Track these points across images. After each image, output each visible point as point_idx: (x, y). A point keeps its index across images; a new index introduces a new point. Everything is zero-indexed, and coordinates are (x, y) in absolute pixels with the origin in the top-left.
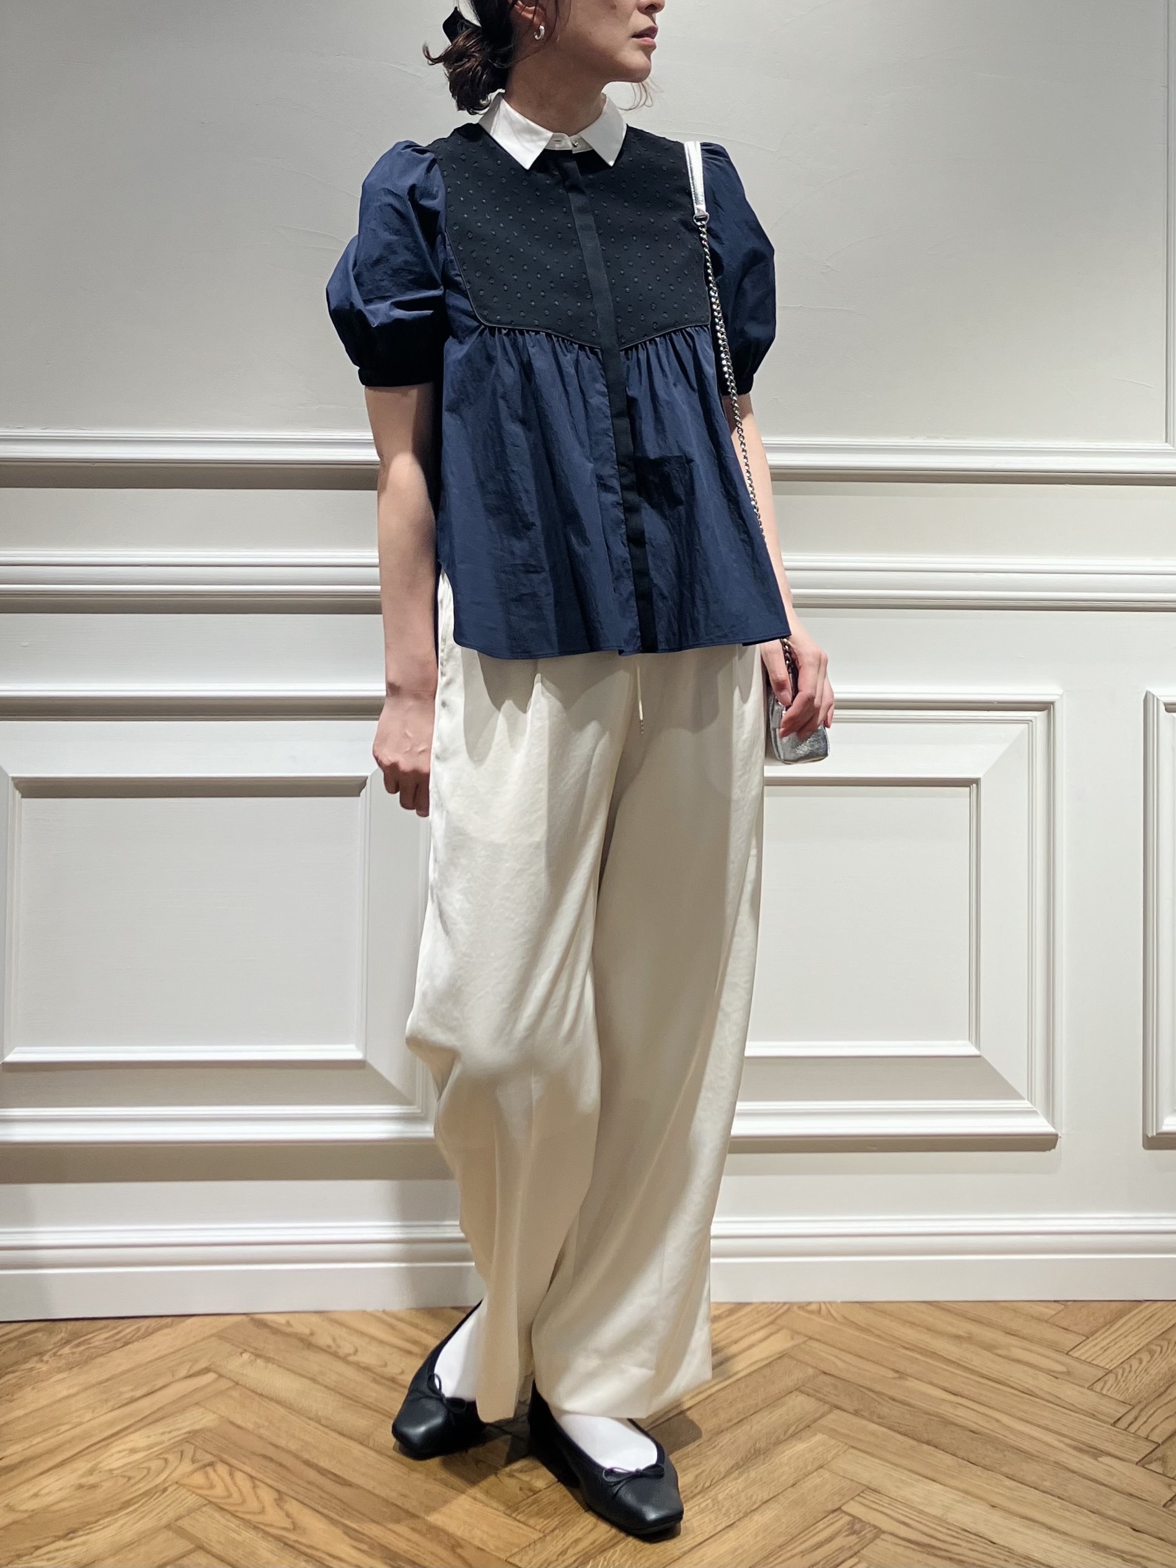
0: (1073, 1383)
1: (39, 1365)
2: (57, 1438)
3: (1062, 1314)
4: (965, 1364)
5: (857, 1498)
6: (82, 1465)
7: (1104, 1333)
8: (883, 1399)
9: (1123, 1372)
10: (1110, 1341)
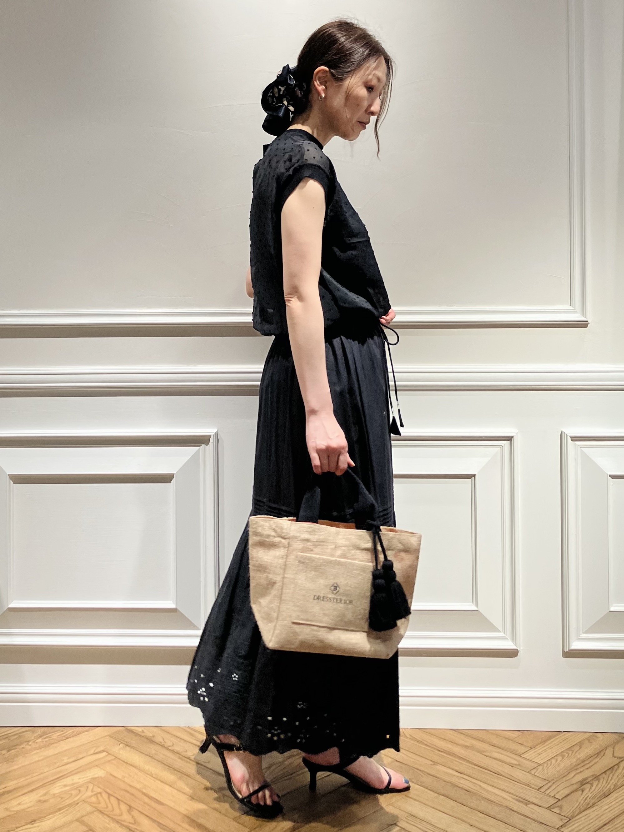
0: (520, 770)
1: (27, 746)
2: (32, 779)
3: (519, 736)
4: (468, 759)
9: (547, 764)
10: (542, 751)
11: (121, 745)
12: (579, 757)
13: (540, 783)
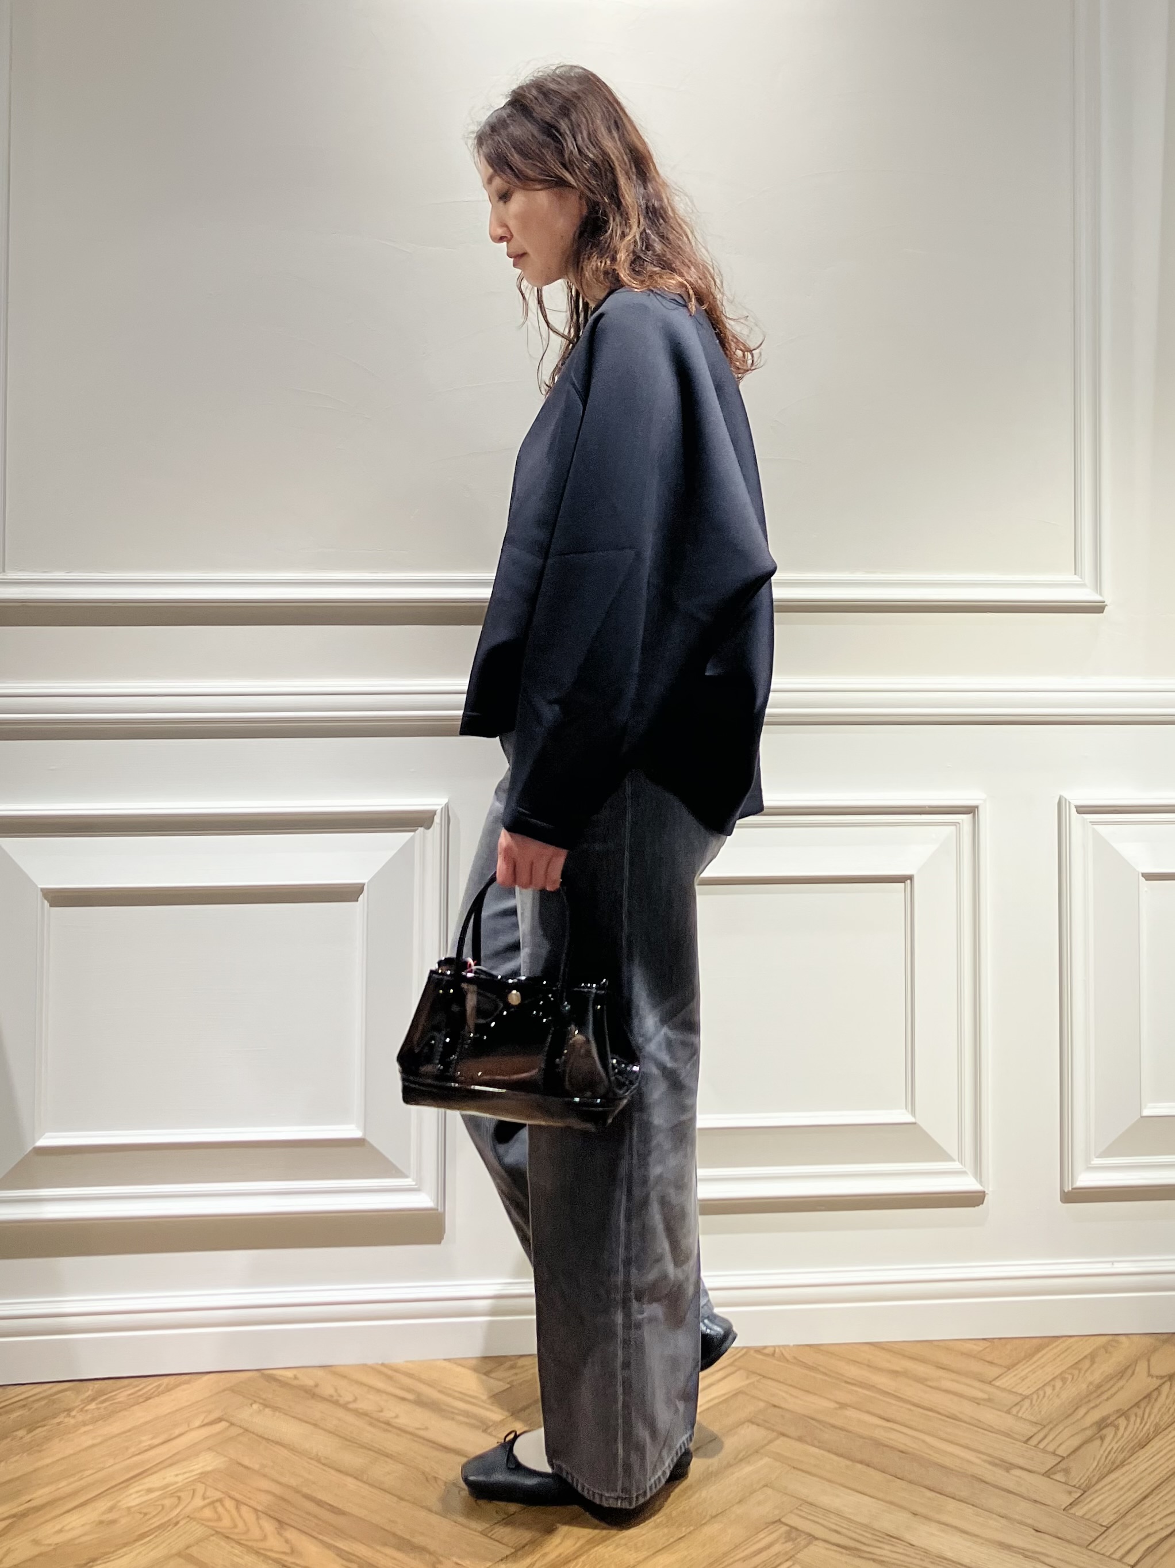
0: (993, 1408)
1: (66, 1420)
2: (82, 1482)
3: (988, 1350)
4: (899, 1395)
5: (796, 1511)
6: (103, 1505)
7: (1024, 1365)
8: (824, 1426)
9: (1038, 1397)
10: (1029, 1372)
11: (255, 1406)
12: (1090, 1379)
13: (1029, 1430)
